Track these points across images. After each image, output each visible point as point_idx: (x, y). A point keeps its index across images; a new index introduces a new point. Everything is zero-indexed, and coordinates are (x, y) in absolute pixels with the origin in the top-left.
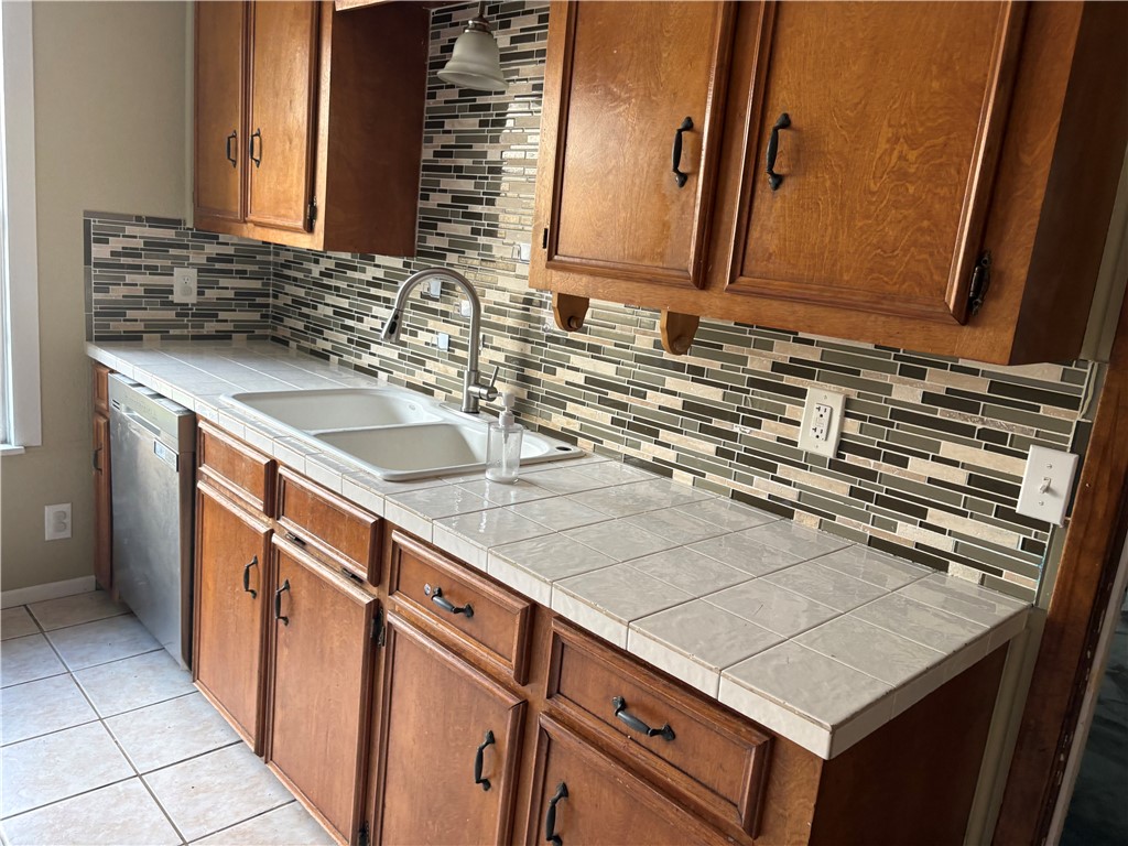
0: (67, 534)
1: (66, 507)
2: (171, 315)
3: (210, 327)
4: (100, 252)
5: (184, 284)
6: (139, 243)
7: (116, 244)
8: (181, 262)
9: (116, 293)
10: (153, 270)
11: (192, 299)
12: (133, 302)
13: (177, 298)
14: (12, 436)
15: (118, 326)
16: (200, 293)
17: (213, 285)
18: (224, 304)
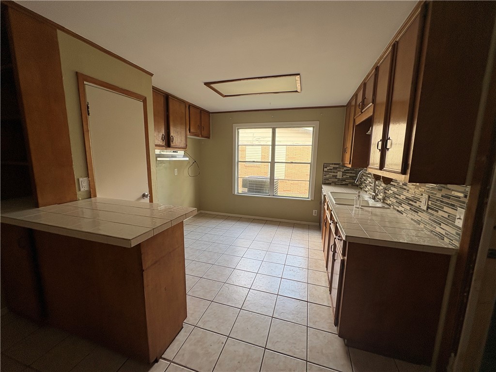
0: (316, 215)
1: (316, 211)
2: (337, 180)
3: (344, 183)
4: (325, 169)
5: (339, 175)
6: (332, 168)
7: (328, 168)
8: (339, 171)
9: (328, 176)
10: (334, 172)
11: (341, 177)
12: (330, 178)
13: (338, 177)
14: (310, 198)
15: (327, 182)
16: (342, 176)
17: (345, 175)
18: (347, 178)
